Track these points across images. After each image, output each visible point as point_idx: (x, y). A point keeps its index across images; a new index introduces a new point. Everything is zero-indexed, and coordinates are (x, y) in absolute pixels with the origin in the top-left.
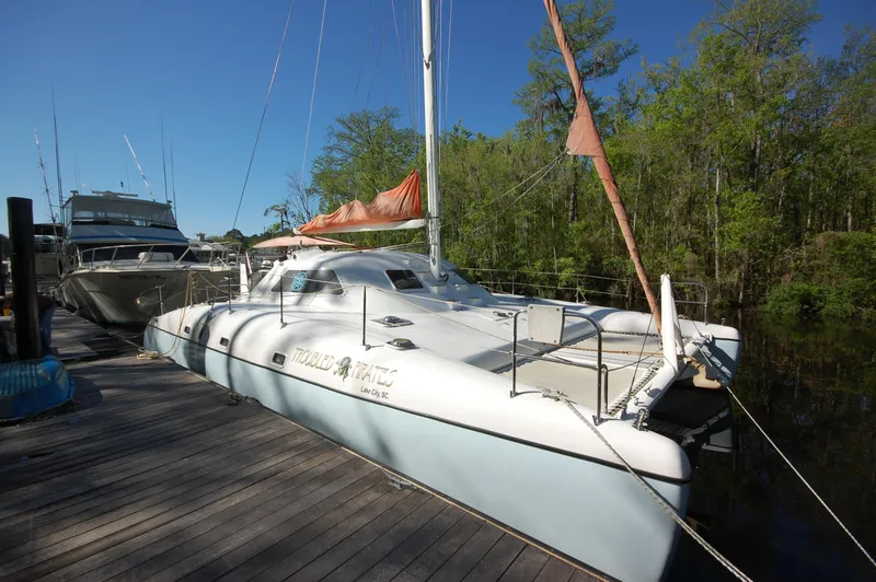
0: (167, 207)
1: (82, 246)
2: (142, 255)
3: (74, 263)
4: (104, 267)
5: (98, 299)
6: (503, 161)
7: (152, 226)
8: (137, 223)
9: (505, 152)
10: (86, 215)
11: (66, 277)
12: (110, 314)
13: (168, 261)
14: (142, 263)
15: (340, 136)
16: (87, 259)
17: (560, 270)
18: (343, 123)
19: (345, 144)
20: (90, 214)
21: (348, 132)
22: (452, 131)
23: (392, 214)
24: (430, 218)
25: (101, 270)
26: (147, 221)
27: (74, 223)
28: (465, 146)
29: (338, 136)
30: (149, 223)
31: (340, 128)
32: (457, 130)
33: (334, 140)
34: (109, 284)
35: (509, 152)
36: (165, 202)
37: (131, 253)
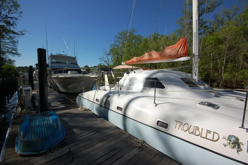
0: (75, 58)
1: (53, 69)
2: (69, 72)
3: (51, 74)
4: (60, 75)
5: (58, 85)
7: (71, 63)
8: (67, 63)
10: (54, 61)
11: (49, 78)
12: (62, 89)
13: (76, 74)
14: (69, 74)
15: (119, 38)
16: (55, 73)
18: (119, 34)
20: (55, 60)
21: (121, 37)
23: (173, 55)
24: (194, 56)
25: (60, 76)
26: (69, 62)
27: (51, 63)
29: (118, 38)
30: (70, 63)
31: (118, 35)
32: (155, 34)
34: (61, 80)
36: (74, 57)
37: (66, 71)
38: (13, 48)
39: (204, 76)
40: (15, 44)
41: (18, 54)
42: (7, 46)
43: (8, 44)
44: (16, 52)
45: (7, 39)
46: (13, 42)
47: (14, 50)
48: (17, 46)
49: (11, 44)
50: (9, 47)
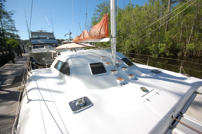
6: (144, 13)
9: (145, 10)
15: (97, 10)
17: (160, 47)
18: (98, 6)
19: (98, 13)
21: (99, 9)
22: (128, 5)
23: (97, 36)
24: (112, 37)
28: (132, 10)
31: (97, 8)
32: (129, 5)
33: (96, 12)
35: (146, 10)
38: (12, 26)
39: (170, 45)
40: (13, 22)
41: (17, 31)
42: (7, 24)
43: (7, 23)
44: (15, 29)
45: (6, 18)
46: (11, 21)
47: (13, 28)
48: (15, 23)
49: (9, 23)
50: (9, 25)
